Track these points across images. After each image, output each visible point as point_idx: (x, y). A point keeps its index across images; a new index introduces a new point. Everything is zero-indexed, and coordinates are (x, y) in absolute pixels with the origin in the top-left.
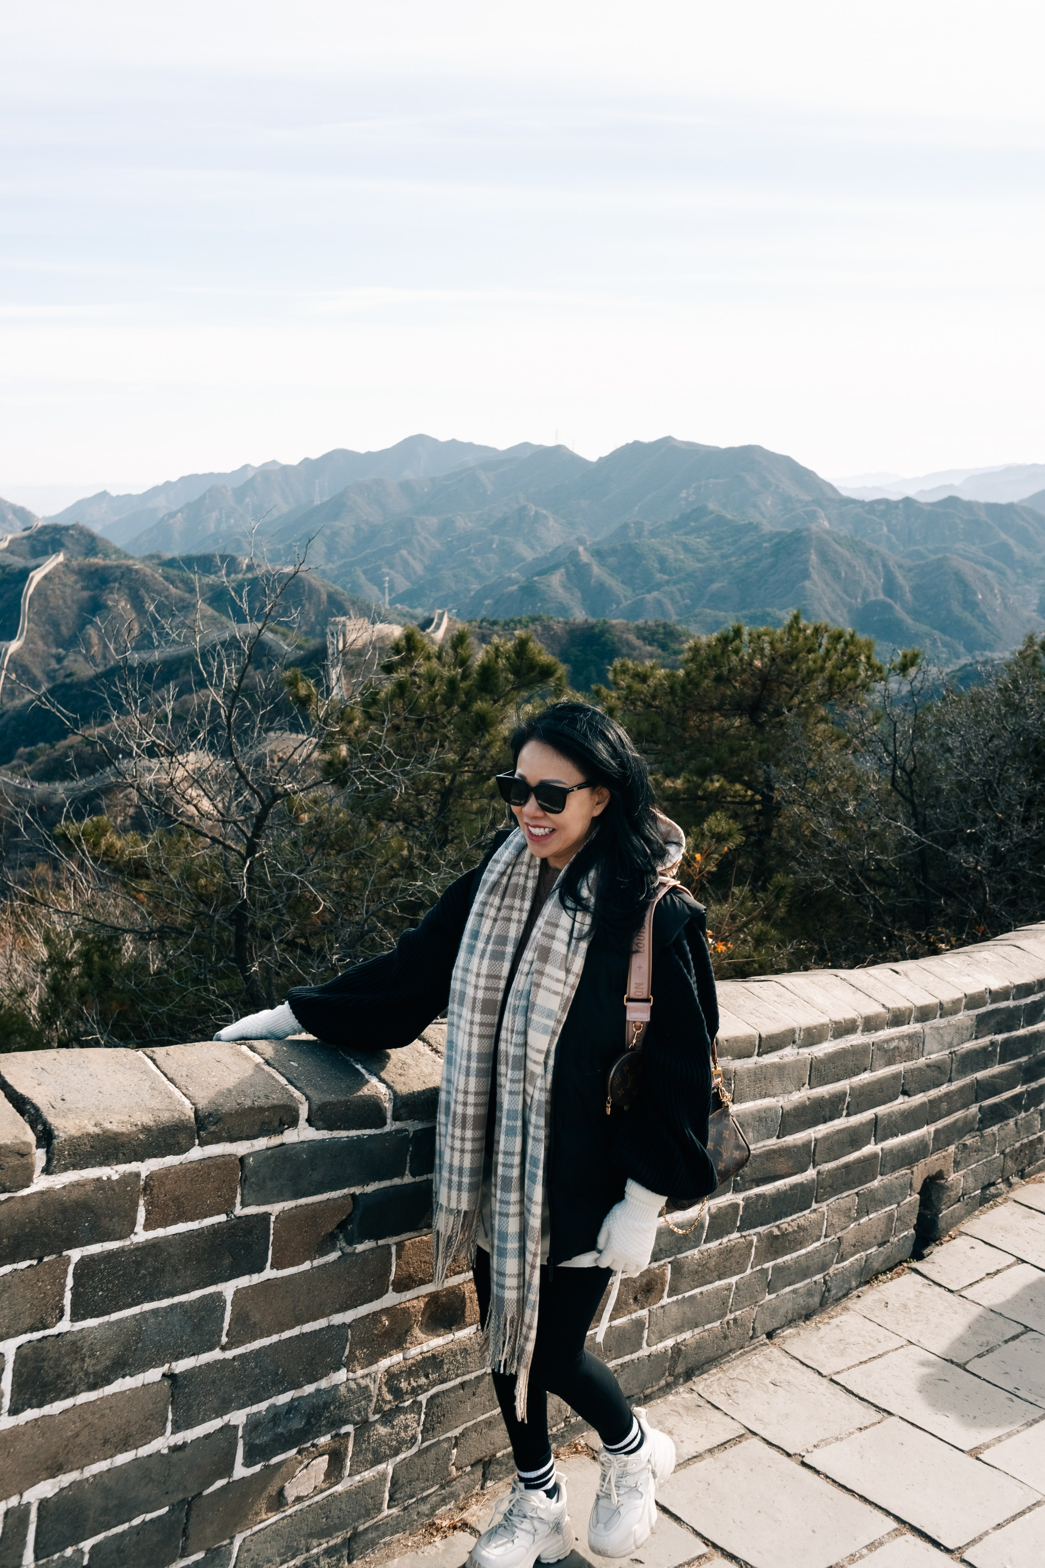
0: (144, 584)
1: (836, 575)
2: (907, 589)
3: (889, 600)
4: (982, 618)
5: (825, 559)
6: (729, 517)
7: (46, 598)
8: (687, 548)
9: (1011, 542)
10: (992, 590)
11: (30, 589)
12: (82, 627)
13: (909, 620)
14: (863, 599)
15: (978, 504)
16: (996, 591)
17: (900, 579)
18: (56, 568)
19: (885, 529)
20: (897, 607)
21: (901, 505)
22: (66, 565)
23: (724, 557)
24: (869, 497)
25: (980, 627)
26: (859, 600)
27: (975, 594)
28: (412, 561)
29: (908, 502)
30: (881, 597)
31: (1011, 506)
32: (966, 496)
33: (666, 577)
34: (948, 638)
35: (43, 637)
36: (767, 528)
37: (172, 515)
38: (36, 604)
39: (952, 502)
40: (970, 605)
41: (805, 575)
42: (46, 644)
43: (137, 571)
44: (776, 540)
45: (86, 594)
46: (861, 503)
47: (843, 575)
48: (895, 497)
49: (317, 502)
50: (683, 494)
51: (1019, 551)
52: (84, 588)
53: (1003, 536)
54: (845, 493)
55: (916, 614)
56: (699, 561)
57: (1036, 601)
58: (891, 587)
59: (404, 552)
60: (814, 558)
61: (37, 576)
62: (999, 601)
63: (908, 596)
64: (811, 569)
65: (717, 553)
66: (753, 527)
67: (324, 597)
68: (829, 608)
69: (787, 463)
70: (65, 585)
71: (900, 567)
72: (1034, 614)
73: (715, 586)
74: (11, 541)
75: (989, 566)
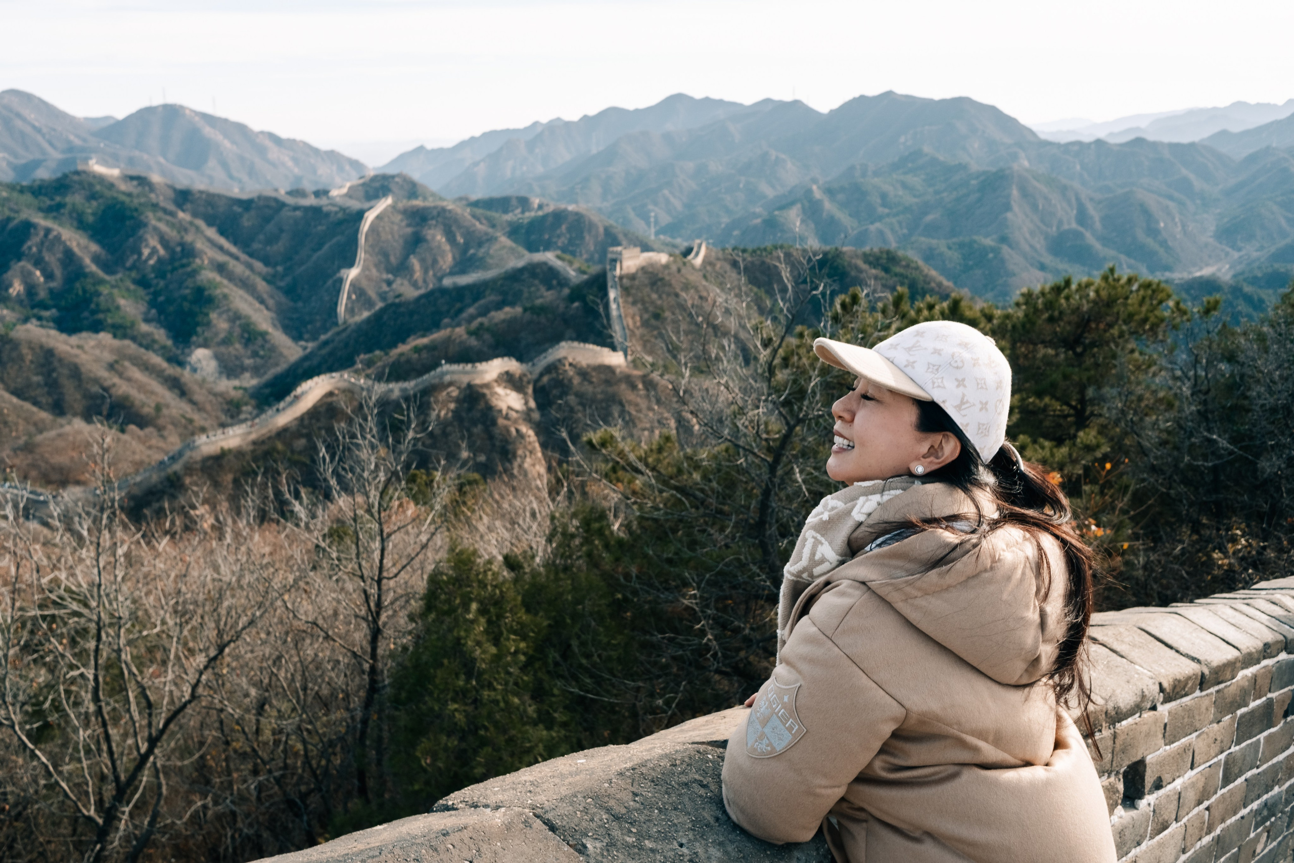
0: (456, 221)
1: (1035, 207)
2: (1097, 219)
3: (1081, 229)
4: (1164, 243)
5: (1025, 194)
6: (941, 158)
7: (378, 234)
8: (904, 186)
9: (1192, 177)
10: (1173, 219)
11: (365, 226)
12: (406, 257)
13: (1098, 246)
14: (1058, 228)
15: (1162, 144)
16: (1177, 220)
17: (1092, 210)
18: (385, 210)
19: (1078, 167)
20: (1088, 235)
21: (1093, 146)
22: (393, 207)
23: (937, 193)
24: (1064, 140)
25: (1161, 251)
26: (1054, 229)
27: (1157, 222)
28: (672, 199)
29: (1099, 143)
30: (1074, 225)
31: (1192, 145)
32: (1151, 138)
33: (887, 211)
34: (1132, 261)
35: (376, 266)
36: (975, 167)
37: (476, 164)
38: (370, 239)
39: (1139, 142)
40: (1153, 231)
41: (1007, 207)
42: (378, 270)
43: (450, 211)
44: (982, 178)
45: (409, 230)
46: (1058, 145)
47: (1040, 207)
48: (1087, 139)
49: (594, 151)
50: (902, 139)
51: (1198, 184)
52: (408, 225)
53: (1184, 172)
54: (1043, 136)
55: (1105, 240)
56: (915, 196)
57: (1213, 228)
58: (1082, 217)
59: (666, 192)
60: (1015, 192)
61: (370, 217)
62: (1179, 228)
63: (1098, 225)
64: (1013, 203)
65: (931, 190)
66: (962, 167)
67: (601, 230)
68: (1028, 236)
69: (993, 112)
70: (393, 223)
71: (1091, 199)
72: (1211, 240)
73: (929, 218)
74: (350, 188)
75: (1171, 198)
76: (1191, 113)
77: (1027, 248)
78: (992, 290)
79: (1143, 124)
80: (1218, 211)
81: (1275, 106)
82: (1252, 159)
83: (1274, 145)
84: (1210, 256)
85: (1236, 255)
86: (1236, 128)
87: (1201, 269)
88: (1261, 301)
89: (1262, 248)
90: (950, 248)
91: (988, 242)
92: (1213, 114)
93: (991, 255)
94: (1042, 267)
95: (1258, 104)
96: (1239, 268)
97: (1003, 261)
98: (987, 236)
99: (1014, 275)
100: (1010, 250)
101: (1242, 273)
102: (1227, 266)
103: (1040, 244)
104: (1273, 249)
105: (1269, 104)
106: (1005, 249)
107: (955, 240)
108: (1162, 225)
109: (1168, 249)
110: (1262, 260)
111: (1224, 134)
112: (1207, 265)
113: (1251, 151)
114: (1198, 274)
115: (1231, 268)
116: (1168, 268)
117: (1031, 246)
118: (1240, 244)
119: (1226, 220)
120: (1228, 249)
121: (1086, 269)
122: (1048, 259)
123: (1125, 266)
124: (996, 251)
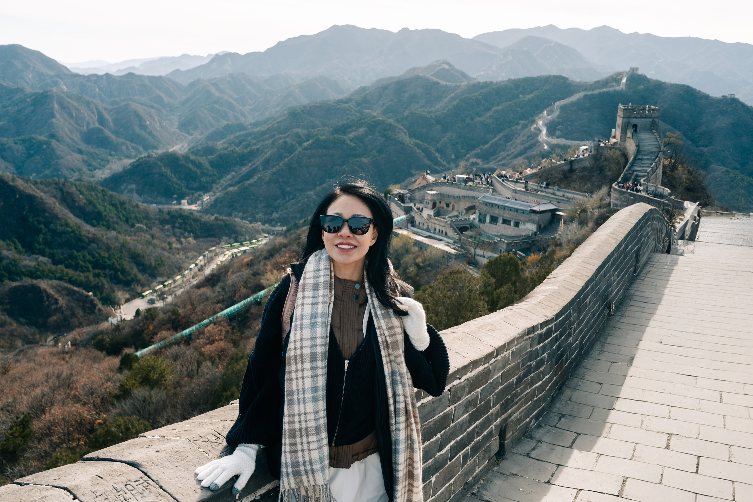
76: (162, 59)
77: (69, 141)
78: (49, 168)
79: (137, 65)
80: (179, 114)
81: (203, 57)
82: (192, 85)
83: (202, 78)
84: (177, 139)
85: (190, 138)
86: (184, 69)
87: (173, 146)
88: (200, 163)
89: (202, 133)
90: (16, 143)
91: (42, 138)
92: (172, 60)
93: (45, 146)
94: (80, 152)
95: (194, 56)
96: (192, 145)
97: (53, 149)
98: (41, 134)
99: (62, 158)
100: (57, 142)
101: (193, 148)
102: (186, 144)
103: (76, 137)
104: (207, 134)
105: (199, 56)
106: (54, 142)
107: (20, 138)
108: (148, 123)
109: (153, 136)
110: (203, 140)
111: (177, 71)
112: (176, 144)
113: (192, 81)
114: (171, 150)
115: (188, 145)
116: (154, 147)
117: (71, 139)
118: (192, 132)
119: (183, 119)
120: (186, 135)
121: (108, 151)
122: (83, 146)
123: (130, 148)
124: (48, 143)
